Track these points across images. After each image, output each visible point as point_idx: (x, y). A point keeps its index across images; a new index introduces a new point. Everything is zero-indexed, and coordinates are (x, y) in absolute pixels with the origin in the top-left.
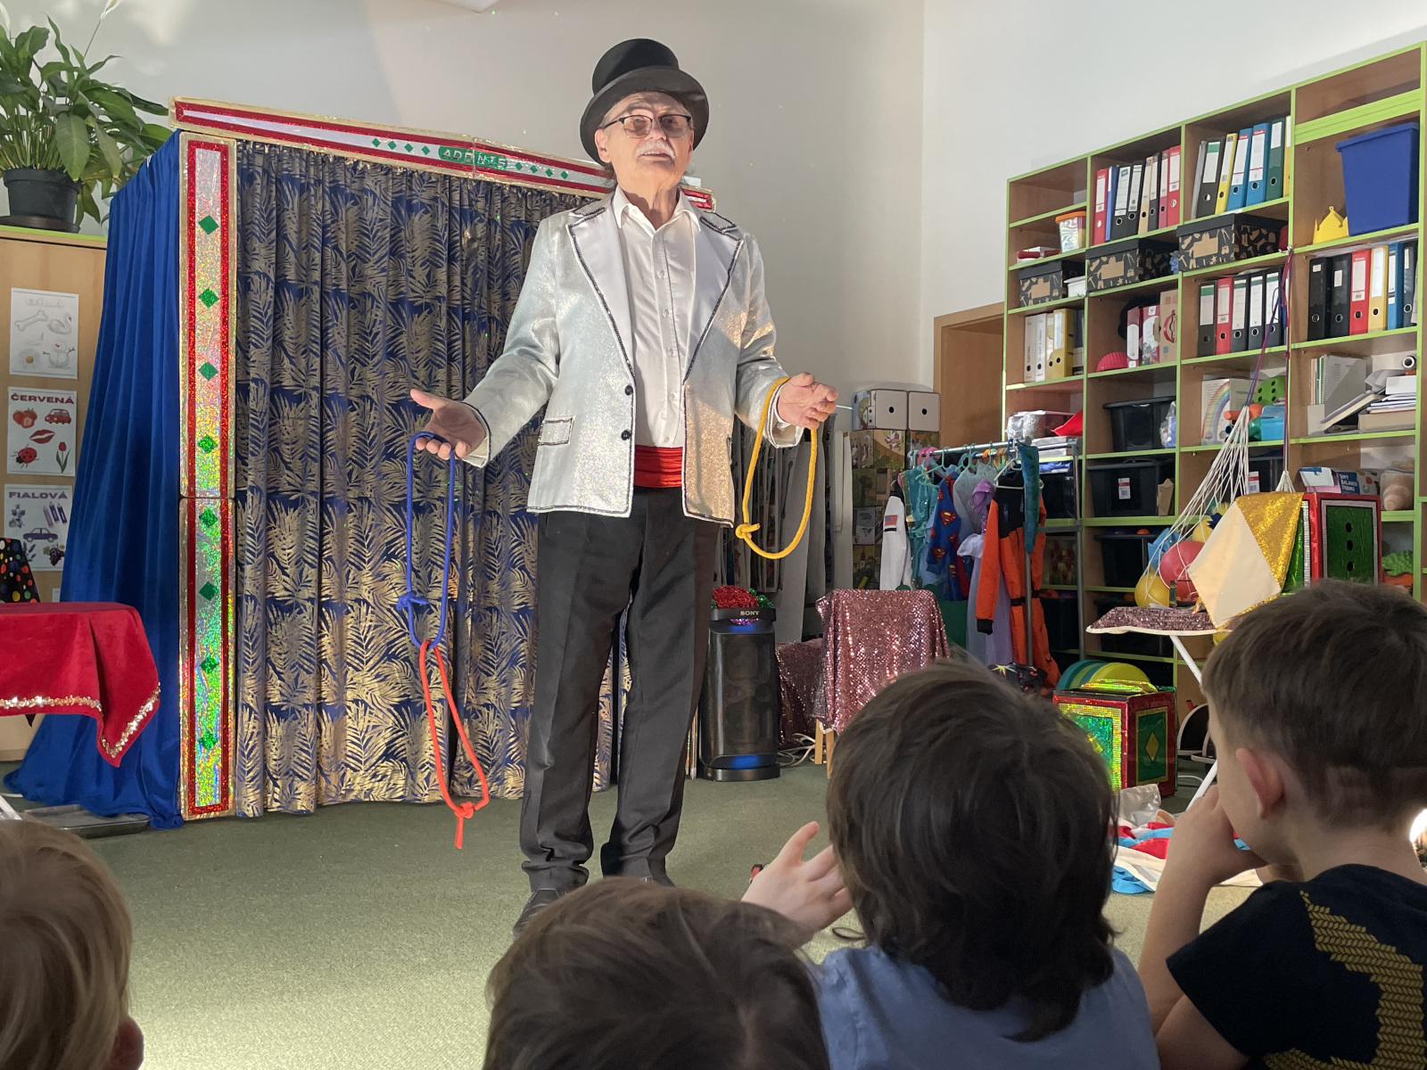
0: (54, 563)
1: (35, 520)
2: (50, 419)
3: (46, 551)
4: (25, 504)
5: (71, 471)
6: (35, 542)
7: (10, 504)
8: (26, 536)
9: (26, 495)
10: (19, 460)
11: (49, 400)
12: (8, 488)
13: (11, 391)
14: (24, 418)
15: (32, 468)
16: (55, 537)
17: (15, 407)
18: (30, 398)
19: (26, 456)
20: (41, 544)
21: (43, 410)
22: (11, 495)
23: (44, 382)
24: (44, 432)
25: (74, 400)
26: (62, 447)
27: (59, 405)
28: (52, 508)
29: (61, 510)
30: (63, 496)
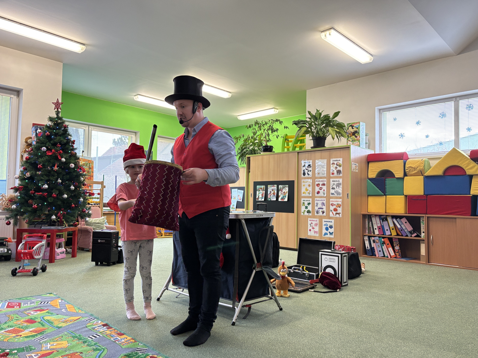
0: (323, 214)
1: (320, 206)
2: (322, 185)
3: (322, 211)
4: (318, 202)
5: (325, 195)
6: (320, 209)
7: (316, 202)
8: (318, 208)
9: (318, 200)
10: (317, 193)
11: (322, 181)
12: (316, 199)
13: (316, 180)
14: (318, 185)
15: (319, 195)
16: (323, 209)
17: (317, 183)
18: (319, 181)
19: (318, 193)
20: (321, 210)
21: (321, 183)
22: (316, 200)
23: (321, 178)
24: (321, 188)
25: (326, 181)
26: (324, 190)
27: (323, 182)
28: (322, 203)
29: (324, 203)
30: (324, 200)
